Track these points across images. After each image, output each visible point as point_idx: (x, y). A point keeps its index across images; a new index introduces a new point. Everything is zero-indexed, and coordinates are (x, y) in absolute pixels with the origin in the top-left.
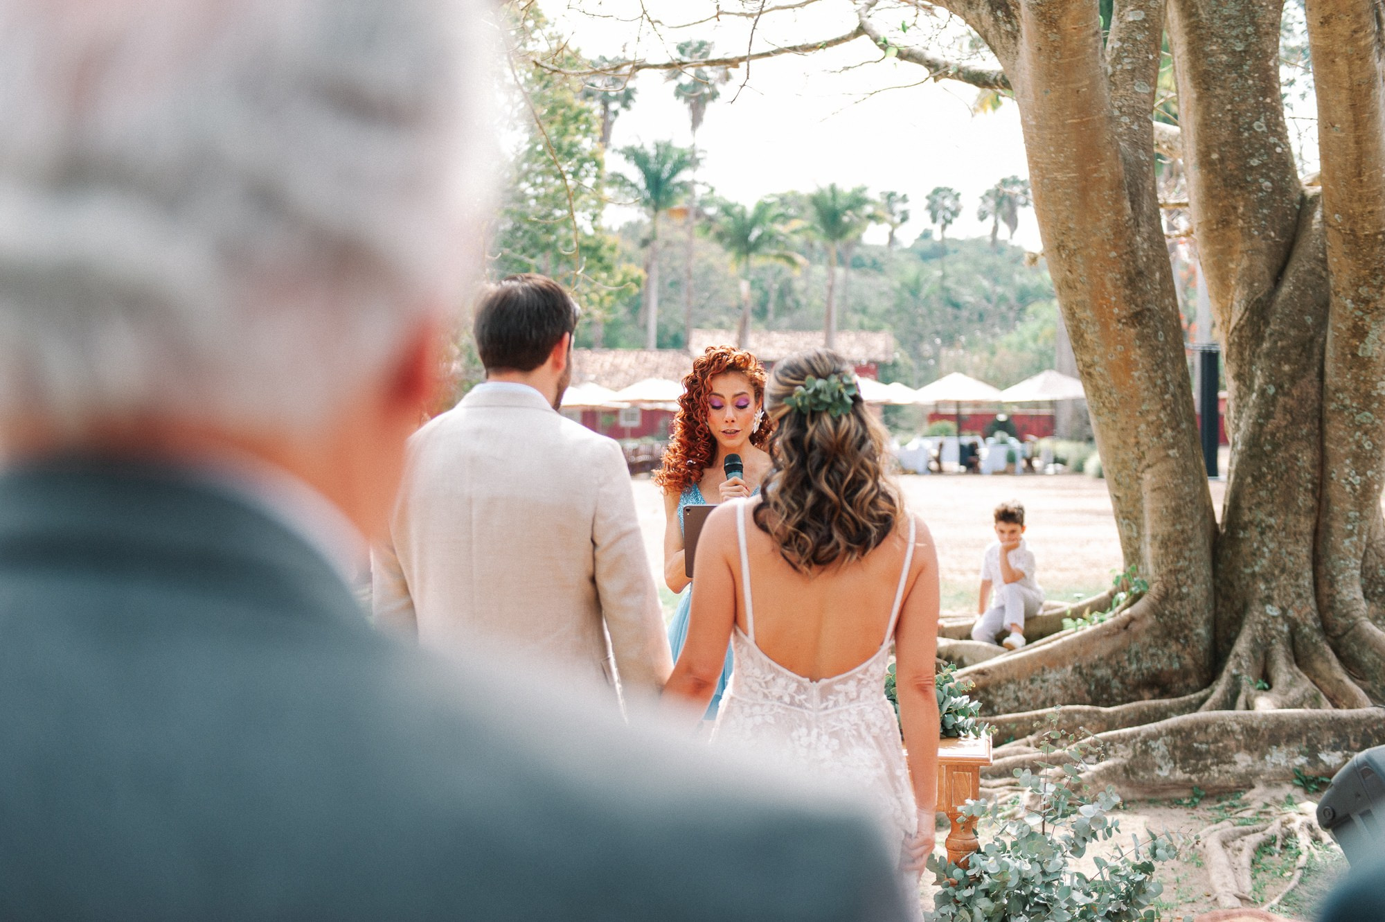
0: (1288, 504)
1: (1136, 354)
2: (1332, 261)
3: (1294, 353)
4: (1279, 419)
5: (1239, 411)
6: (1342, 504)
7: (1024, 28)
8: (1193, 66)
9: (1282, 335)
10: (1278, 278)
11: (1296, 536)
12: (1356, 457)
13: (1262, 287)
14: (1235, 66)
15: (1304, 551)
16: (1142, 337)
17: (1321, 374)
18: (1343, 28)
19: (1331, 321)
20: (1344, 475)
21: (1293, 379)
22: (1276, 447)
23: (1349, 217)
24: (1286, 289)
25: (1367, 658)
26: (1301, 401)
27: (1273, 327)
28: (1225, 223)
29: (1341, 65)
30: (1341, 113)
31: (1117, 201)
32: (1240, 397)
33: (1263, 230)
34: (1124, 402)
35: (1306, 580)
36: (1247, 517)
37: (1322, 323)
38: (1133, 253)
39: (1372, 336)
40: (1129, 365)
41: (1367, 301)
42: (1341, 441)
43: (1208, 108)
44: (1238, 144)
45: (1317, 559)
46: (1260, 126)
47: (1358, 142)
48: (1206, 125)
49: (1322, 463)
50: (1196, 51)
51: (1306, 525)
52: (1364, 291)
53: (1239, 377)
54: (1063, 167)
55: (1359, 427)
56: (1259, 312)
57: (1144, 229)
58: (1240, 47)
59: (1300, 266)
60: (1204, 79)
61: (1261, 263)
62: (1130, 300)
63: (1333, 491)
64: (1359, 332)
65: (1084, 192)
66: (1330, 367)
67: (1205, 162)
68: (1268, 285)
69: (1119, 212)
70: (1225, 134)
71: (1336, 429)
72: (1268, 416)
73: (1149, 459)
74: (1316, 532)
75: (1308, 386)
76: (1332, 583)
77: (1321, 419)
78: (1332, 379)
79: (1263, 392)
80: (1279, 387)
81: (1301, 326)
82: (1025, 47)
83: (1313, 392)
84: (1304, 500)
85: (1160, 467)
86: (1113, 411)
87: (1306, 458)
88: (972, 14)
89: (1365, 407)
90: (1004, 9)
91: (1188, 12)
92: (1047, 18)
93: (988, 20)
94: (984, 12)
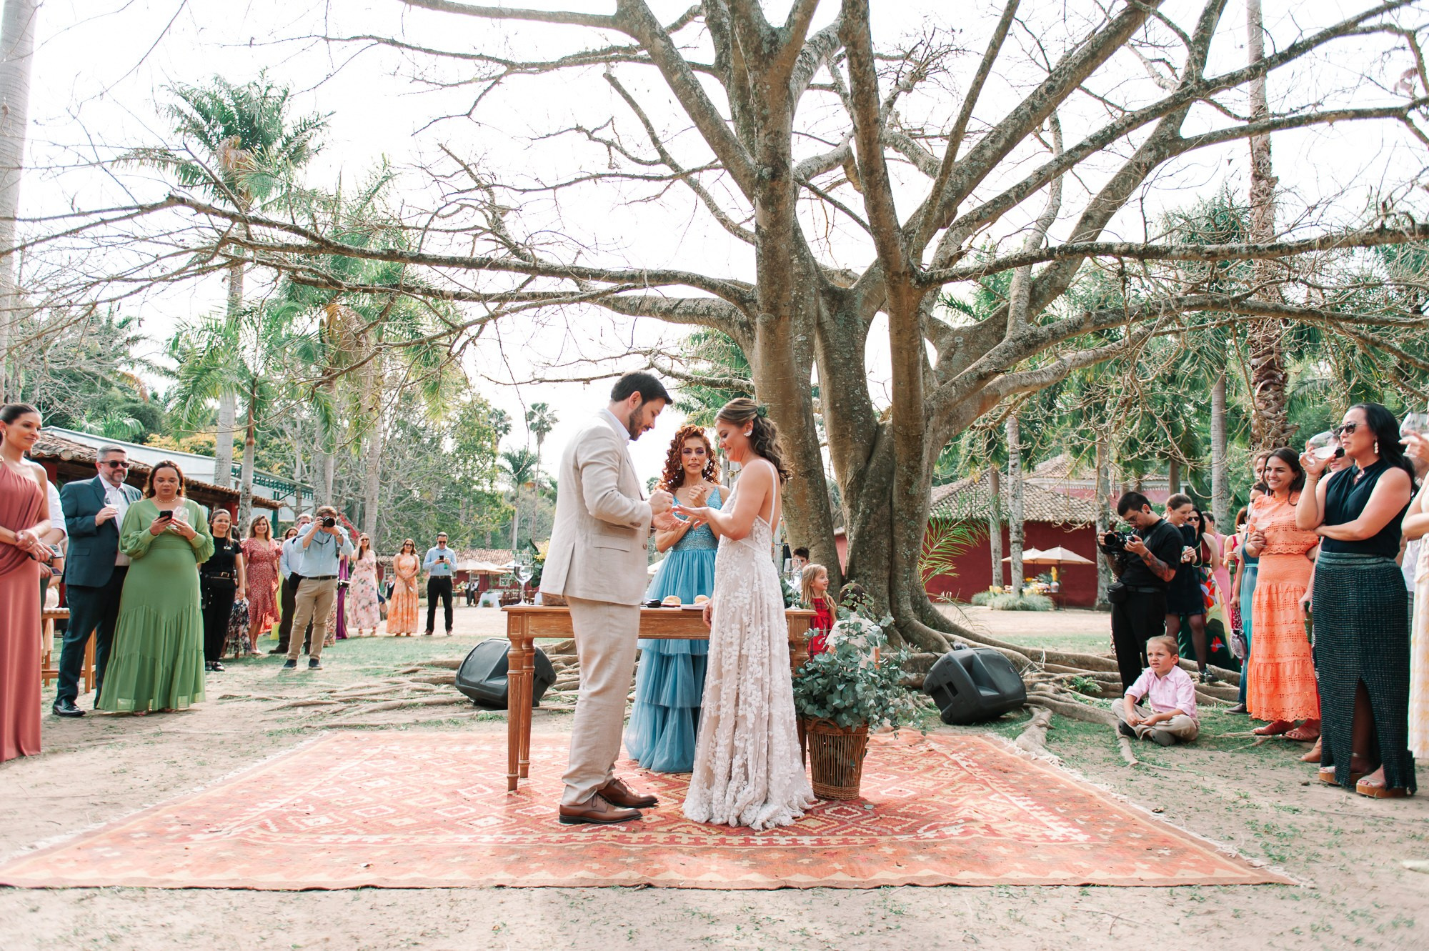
0: (877, 564)
1: (808, 491)
2: (897, 449)
3: (878, 494)
4: (872, 525)
5: (852, 522)
6: (902, 565)
7: (758, 335)
8: (827, 364)
9: (872, 486)
10: (868, 460)
11: (881, 580)
12: (908, 542)
13: (861, 464)
14: (846, 364)
15: (885, 587)
16: (811, 483)
17: (891, 504)
19: (895, 477)
20: (903, 550)
21: (878, 506)
22: (871, 538)
23: (905, 427)
24: (872, 465)
25: (916, 637)
26: (882, 516)
27: (868, 482)
28: (843, 436)
29: (905, 354)
30: (904, 377)
31: (800, 417)
32: (852, 516)
33: (860, 439)
34: (801, 514)
35: (886, 601)
36: (858, 571)
37: (890, 481)
38: (807, 442)
39: (915, 484)
40: (804, 496)
41: (913, 468)
42: (901, 534)
44: (848, 400)
45: (891, 591)
46: (858, 392)
47: (911, 391)
48: (833, 391)
49: (892, 544)
50: (828, 357)
51: (886, 574)
52: (912, 463)
53: (851, 506)
54: (774, 401)
55: (909, 528)
56: (860, 476)
57: (810, 434)
58: (848, 356)
59: (879, 455)
60: (831, 370)
61: (860, 454)
62: (805, 465)
63: (898, 558)
64: (909, 483)
65: (784, 413)
66: (895, 500)
67: (833, 407)
68: (864, 464)
69: (801, 423)
70: (842, 395)
71: (899, 529)
72: (867, 523)
73: (813, 542)
74: (890, 578)
75: (885, 509)
76: (898, 602)
77: (891, 524)
78: (896, 505)
79: (864, 512)
80: (872, 510)
81: (880, 482)
82: (758, 343)
83: (887, 512)
84: (885, 563)
85: (819, 546)
86: (796, 519)
87: (885, 543)
89: (912, 518)
90: (748, 327)
91: (824, 339)
92: (770, 329)
93: (739, 333)
94: (737, 328)
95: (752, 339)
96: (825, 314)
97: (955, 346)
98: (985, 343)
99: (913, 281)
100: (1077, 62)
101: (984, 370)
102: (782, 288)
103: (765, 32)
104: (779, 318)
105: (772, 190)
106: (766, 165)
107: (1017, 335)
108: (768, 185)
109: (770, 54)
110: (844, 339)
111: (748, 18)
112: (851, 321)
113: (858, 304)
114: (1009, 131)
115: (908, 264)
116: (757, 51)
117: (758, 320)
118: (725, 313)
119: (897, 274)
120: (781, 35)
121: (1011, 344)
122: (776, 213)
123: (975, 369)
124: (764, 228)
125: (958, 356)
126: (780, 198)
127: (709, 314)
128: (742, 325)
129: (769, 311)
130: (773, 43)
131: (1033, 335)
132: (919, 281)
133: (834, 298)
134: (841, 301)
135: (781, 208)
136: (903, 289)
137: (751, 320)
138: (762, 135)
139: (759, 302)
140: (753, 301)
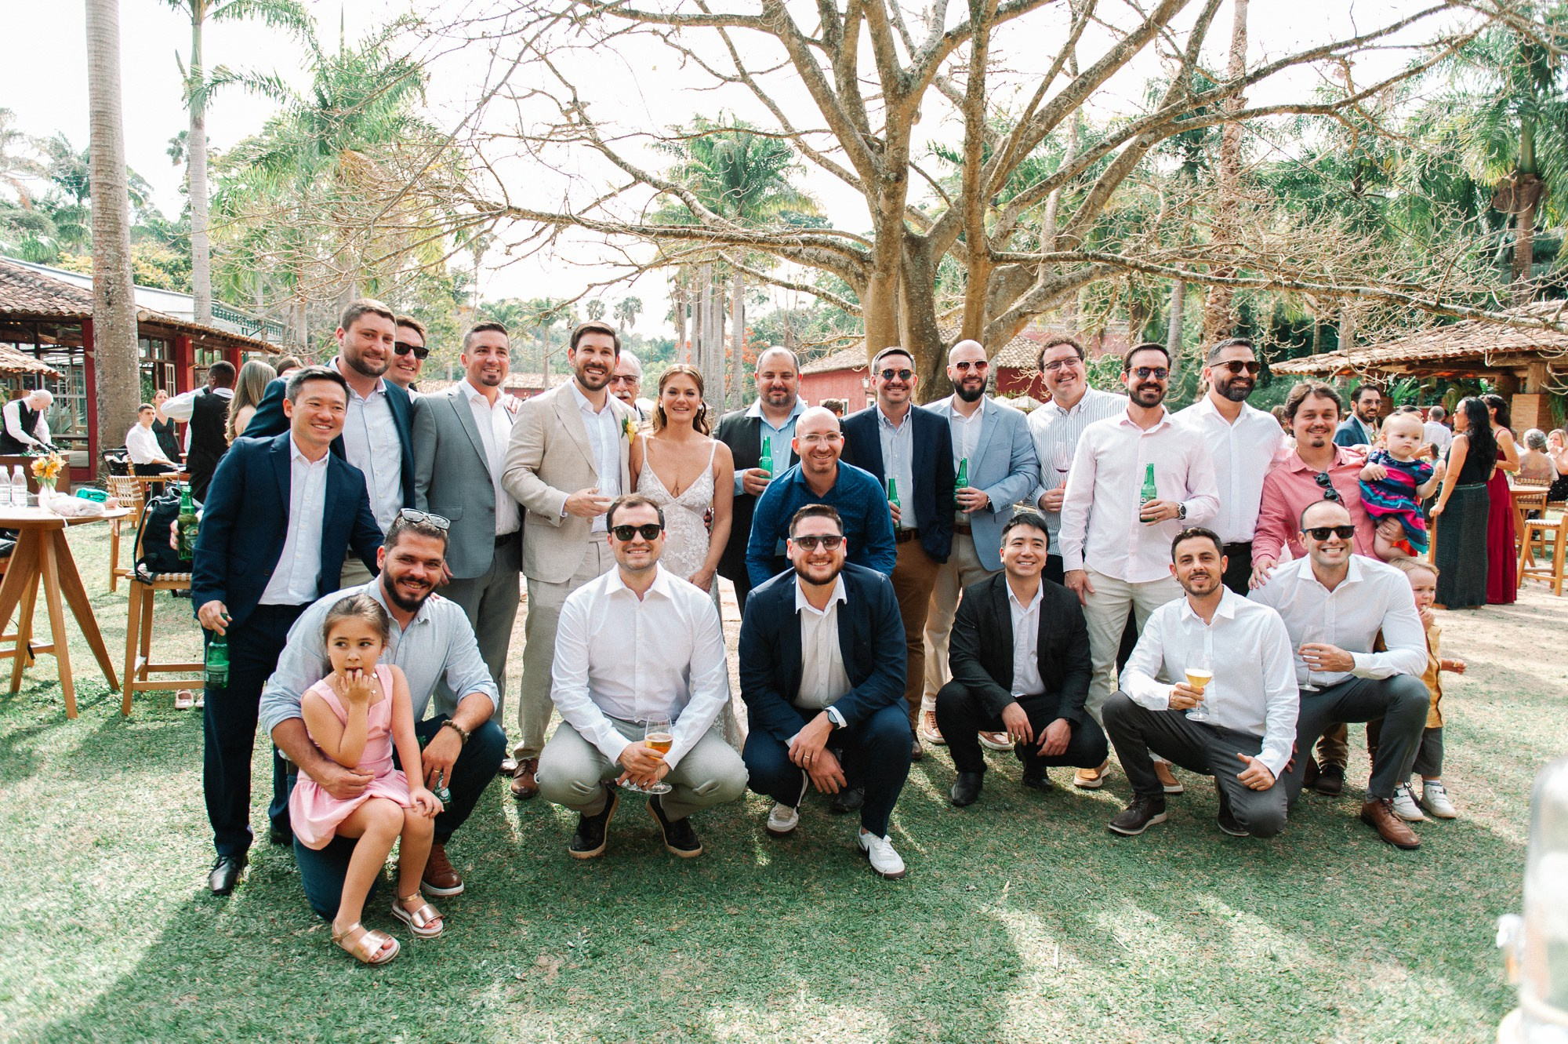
7: (871, 285)
8: (907, 297)
13: (931, 375)
18: (978, 294)
30: (972, 320)
43: (912, 313)
44: (922, 325)
46: (929, 319)
48: (911, 318)
50: (908, 291)
60: (911, 302)
61: (930, 367)
70: (917, 321)
82: (870, 290)
88: (847, 278)
90: (862, 277)
91: (906, 278)
92: (881, 283)
93: (854, 280)
94: (853, 277)
95: (865, 287)
96: (907, 257)
97: (999, 283)
98: (1021, 281)
99: (989, 259)
100: (1105, 65)
101: (1023, 310)
102: (894, 255)
103: (901, 78)
104: (889, 276)
105: (895, 188)
106: (892, 171)
107: (1047, 283)
108: (892, 186)
109: (904, 95)
110: (919, 277)
111: (890, 67)
112: (925, 263)
113: (931, 250)
114: (1051, 117)
115: (987, 247)
116: (894, 91)
117: (873, 276)
118: (843, 264)
119: (979, 255)
120: (912, 81)
121: (1043, 290)
122: (895, 204)
123: (1017, 309)
124: (886, 213)
125: (1001, 292)
126: (899, 194)
127: (829, 263)
128: (857, 275)
129: (883, 271)
130: (907, 87)
131: (1058, 283)
132: (992, 259)
133: (913, 244)
134: (918, 247)
135: (900, 200)
136: (981, 264)
137: (866, 274)
138: (891, 149)
139: (876, 263)
140: (870, 262)
